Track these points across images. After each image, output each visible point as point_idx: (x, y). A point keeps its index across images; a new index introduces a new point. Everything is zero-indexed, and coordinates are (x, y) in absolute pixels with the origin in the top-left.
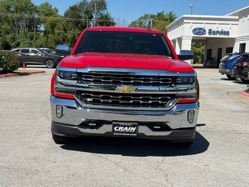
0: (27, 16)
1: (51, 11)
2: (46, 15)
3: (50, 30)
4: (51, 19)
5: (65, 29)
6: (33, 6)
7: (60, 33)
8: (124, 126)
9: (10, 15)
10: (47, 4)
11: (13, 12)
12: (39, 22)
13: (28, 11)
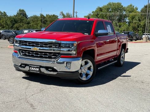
0: (118, 13)
1: (133, 9)
2: (130, 12)
3: (131, 21)
4: (132, 14)
5: (139, 20)
6: (122, 7)
7: (136, 22)
8: (34, 68)
9: (108, 14)
10: (131, 5)
11: (110, 12)
12: (125, 16)
13: (119, 10)
